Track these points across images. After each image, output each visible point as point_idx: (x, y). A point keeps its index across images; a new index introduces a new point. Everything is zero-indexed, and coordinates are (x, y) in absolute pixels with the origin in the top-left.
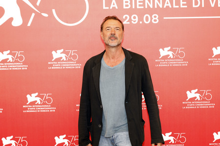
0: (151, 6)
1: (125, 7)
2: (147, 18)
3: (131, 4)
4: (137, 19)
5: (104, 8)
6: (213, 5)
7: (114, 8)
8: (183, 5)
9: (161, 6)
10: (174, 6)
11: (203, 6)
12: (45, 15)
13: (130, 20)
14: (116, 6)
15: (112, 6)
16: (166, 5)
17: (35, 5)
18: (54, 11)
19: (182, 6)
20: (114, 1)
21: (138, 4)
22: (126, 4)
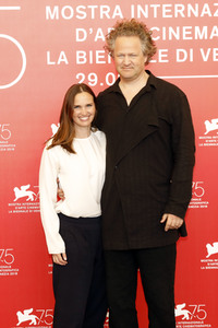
1: (78, 62)
2: (111, 78)
3: (88, 57)
4: (96, 80)
5: (49, 63)
6: (205, 59)
7: (63, 63)
8: (163, 58)
11: (191, 60)
14: (65, 60)
15: (60, 60)
19: (160, 61)
20: (63, 53)
21: (98, 57)
22: (81, 57)
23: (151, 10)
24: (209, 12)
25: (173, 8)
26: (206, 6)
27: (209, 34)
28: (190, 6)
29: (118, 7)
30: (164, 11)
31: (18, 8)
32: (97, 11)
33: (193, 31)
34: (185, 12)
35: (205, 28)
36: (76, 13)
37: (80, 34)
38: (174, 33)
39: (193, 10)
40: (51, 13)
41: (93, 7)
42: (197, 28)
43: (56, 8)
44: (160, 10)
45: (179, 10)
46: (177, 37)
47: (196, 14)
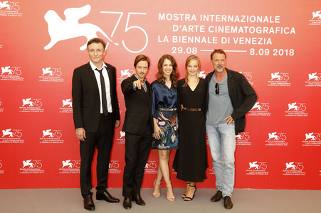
0: (192, 42)
1: (173, 41)
2: (189, 50)
3: (178, 39)
4: (182, 50)
5: (159, 41)
6: (236, 43)
7: (166, 42)
9: (199, 41)
10: (209, 42)
11: (229, 43)
12: (117, 44)
13: (177, 51)
14: (167, 40)
15: (165, 40)
16: (203, 41)
17: (109, 36)
18: (123, 42)
20: (166, 37)
21: (183, 39)
22: (175, 39)
23: (210, 17)
24: (238, 20)
25: (221, 17)
26: (237, 16)
27: (238, 30)
28: (229, 16)
29: (194, 15)
30: (217, 18)
31: (145, 14)
32: (184, 17)
33: (230, 28)
34: (227, 19)
35: (236, 28)
36: (173, 17)
37: (175, 28)
38: (221, 29)
39: (231, 18)
40: (161, 17)
41: (182, 15)
42: (232, 27)
43: (164, 15)
44: (214, 18)
45: (224, 18)
46: (222, 31)
47: (232, 20)
